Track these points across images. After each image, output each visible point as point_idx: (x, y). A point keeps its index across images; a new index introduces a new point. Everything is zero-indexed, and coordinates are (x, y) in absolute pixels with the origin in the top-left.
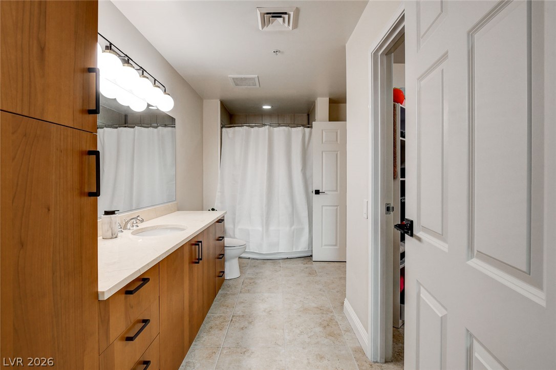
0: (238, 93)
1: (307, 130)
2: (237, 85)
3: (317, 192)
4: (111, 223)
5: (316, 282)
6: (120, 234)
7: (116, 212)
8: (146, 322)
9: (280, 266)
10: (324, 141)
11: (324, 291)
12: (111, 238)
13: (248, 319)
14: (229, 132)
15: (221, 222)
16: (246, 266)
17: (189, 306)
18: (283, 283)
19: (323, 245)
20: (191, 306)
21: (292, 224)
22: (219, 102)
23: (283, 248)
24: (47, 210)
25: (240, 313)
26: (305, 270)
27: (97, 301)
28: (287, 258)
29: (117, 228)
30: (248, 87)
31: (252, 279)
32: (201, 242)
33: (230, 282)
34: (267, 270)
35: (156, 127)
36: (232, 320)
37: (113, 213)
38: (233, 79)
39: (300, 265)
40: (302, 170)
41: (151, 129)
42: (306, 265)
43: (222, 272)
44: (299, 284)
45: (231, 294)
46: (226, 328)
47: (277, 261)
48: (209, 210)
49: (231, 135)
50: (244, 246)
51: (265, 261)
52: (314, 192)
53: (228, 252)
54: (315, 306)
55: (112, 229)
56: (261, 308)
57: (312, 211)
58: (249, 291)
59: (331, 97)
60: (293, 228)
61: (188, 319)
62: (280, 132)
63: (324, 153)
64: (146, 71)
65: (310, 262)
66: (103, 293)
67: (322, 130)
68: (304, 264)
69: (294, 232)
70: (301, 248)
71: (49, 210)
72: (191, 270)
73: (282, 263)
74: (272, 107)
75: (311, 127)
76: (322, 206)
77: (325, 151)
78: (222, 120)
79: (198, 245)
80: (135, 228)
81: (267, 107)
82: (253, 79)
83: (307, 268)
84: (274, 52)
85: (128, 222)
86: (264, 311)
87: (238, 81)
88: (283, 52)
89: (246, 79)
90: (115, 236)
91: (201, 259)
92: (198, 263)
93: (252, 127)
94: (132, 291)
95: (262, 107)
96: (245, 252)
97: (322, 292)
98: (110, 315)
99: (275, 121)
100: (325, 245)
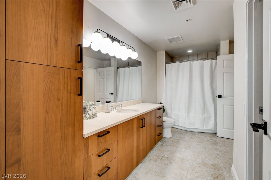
0: (173, 46)
1: (214, 61)
2: (171, 42)
3: (220, 97)
4: (107, 106)
5: (216, 149)
6: (111, 111)
7: (110, 102)
8: (109, 150)
9: (195, 136)
10: (225, 66)
11: (220, 156)
12: (108, 112)
13: (170, 160)
14: (169, 66)
15: (159, 110)
16: (176, 133)
17: (137, 147)
18: (195, 145)
19: (224, 128)
20: (138, 147)
21: (203, 114)
22: (164, 52)
23: (198, 126)
24: (58, 100)
25: (166, 156)
26: (210, 141)
27: (82, 138)
28: (201, 132)
29: (110, 108)
30: (177, 42)
31: (178, 140)
32: (144, 118)
33: (166, 139)
34: (187, 137)
35: (138, 66)
36: (161, 159)
37: (108, 102)
38: (168, 39)
39: (208, 137)
40: (210, 84)
41: (136, 67)
42: (212, 138)
43: (160, 134)
44: (204, 148)
45: (165, 145)
46: (158, 162)
47: (194, 132)
48: (159, 104)
49: (170, 67)
50: (174, 122)
51: (187, 132)
52: (218, 97)
53: (165, 125)
54: (211, 163)
55: (108, 109)
56: (178, 156)
57: (217, 107)
58: (174, 146)
59: (230, 39)
60: (204, 116)
61: (136, 153)
62: (197, 64)
63: (225, 74)
64: (124, 43)
65: (215, 137)
66: (85, 135)
67: (224, 60)
68: (211, 137)
69: (205, 118)
70: (209, 127)
71: (59, 100)
72: (138, 131)
73: (197, 135)
74: (193, 51)
75: (216, 59)
76: (223, 105)
77: (225, 72)
78: (166, 61)
79: (142, 119)
80: (120, 109)
81: (190, 51)
82: (179, 37)
83: (211, 140)
84: (186, 21)
85: (117, 106)
86: (180, 158)
87: (171, 40)
88: (191, 20)
89: (174, 38)
90: (109, 112)
91: (144, 126)
92: (142, 128)
93: (181, 62)
94: (100, 136)
95: (187, 51)
96: (175, 125)
97: (218, 156)
98: (89, 144)
99: (196, 58)
100: (225, 128)
